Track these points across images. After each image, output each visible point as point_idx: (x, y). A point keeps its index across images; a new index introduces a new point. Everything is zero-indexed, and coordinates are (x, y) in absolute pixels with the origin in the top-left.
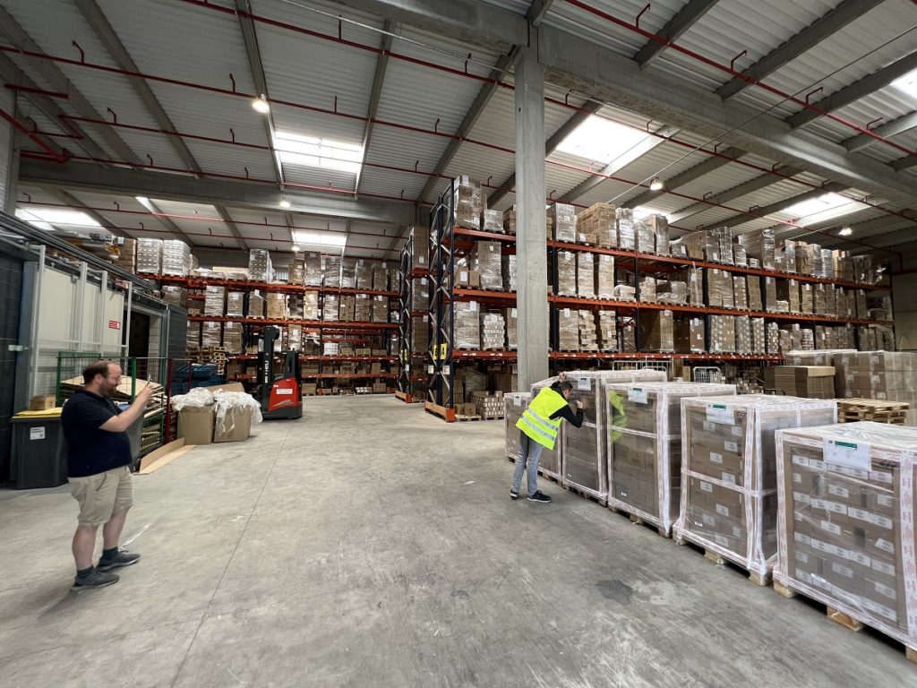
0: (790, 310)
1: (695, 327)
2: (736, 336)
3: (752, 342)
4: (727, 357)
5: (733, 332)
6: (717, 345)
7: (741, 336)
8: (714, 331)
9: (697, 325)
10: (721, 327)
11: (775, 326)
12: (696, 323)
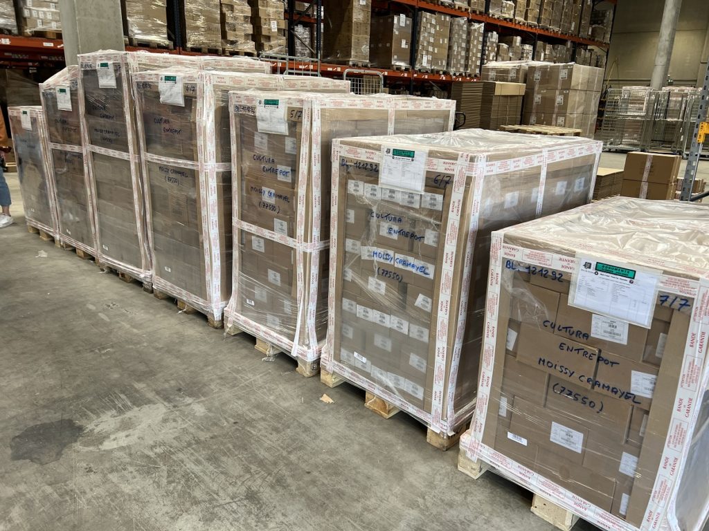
0: (514, 15)
1: (400, 28)
2: (450, 48)
3: (467, 58)
4: (436, 77)
5: (446, 41)
6: (425, 59)
7: (455, 48)
8: (423, 36)
9: (402, 24)
10: (433, 31)
11: (494, 36)
12: (401, 21)
